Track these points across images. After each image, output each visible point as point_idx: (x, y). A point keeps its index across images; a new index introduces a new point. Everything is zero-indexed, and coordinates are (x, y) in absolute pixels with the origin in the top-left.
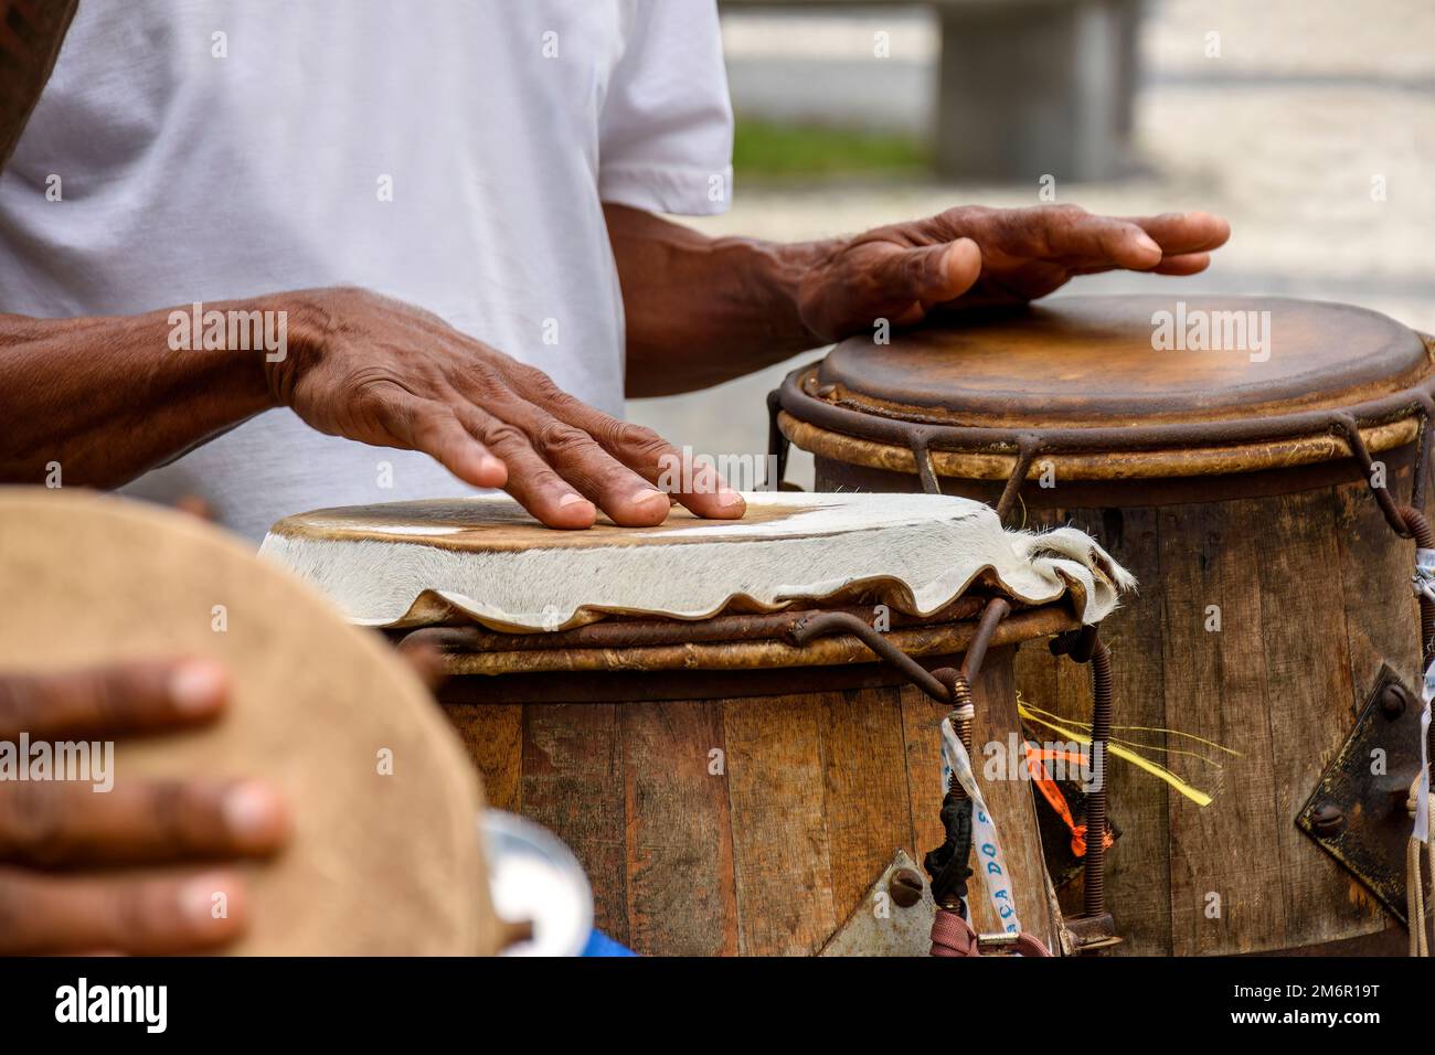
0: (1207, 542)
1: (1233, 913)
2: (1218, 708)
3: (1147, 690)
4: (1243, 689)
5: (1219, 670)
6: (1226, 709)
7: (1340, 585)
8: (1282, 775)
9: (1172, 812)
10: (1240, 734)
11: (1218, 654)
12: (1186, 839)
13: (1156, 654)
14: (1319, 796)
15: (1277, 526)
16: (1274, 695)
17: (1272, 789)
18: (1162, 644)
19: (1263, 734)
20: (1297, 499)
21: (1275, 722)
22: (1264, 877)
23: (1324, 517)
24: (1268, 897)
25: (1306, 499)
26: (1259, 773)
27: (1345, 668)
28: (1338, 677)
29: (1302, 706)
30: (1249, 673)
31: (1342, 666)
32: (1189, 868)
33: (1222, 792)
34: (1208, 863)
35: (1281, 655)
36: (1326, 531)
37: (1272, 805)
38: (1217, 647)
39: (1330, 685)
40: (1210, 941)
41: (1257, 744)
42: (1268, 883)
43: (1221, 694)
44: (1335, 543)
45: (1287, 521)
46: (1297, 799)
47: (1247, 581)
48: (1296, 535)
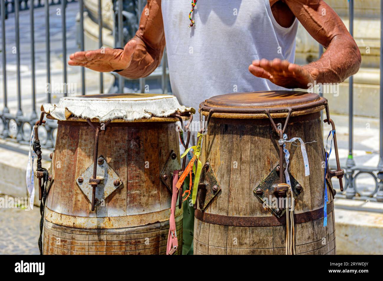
0: (241, 133)
1: (240, 209)
2: (240, 166)
3: (228, 161)
4: (245, 163)
5: (241, 159)
6: (242, 167)
7: (269, 144)
8: (251, 181)
9: (230, 186)
10: (243, 172)
11: (241, 155)
12: (232, 192)
13: (230, 154)
14: (259, 187)
15: (256, 131)
16: (251, 165)
17: (249, 184)
18: (231, 152)
19: (248, 172)
20: (261, 126)
21: (251, 170)
22: (246, 201)
23: (267, 130)
24: (246, 206)
25: (263, 126)
26: (247, 180)
27: (269, 162)
28: (266, 163)
29: (258, 167)
30: (247, 160)
31: (268, 161)
32: (232, 198)
33: (239, 183)
34: (236, 198)
35: (254, 157)
36: (267, 133)
37: (249, 187)
38: (241, 154)
39: (265, 164)
40: (235, 213)
41: (247, 175)
42: (247, 203)
43: (241, 163)
44: (269, 136)
45: (258, 130)
46: (254, 187)
47: (248, 141)
48: (260, 133)
